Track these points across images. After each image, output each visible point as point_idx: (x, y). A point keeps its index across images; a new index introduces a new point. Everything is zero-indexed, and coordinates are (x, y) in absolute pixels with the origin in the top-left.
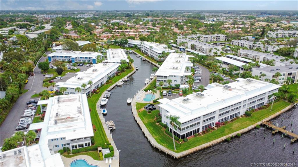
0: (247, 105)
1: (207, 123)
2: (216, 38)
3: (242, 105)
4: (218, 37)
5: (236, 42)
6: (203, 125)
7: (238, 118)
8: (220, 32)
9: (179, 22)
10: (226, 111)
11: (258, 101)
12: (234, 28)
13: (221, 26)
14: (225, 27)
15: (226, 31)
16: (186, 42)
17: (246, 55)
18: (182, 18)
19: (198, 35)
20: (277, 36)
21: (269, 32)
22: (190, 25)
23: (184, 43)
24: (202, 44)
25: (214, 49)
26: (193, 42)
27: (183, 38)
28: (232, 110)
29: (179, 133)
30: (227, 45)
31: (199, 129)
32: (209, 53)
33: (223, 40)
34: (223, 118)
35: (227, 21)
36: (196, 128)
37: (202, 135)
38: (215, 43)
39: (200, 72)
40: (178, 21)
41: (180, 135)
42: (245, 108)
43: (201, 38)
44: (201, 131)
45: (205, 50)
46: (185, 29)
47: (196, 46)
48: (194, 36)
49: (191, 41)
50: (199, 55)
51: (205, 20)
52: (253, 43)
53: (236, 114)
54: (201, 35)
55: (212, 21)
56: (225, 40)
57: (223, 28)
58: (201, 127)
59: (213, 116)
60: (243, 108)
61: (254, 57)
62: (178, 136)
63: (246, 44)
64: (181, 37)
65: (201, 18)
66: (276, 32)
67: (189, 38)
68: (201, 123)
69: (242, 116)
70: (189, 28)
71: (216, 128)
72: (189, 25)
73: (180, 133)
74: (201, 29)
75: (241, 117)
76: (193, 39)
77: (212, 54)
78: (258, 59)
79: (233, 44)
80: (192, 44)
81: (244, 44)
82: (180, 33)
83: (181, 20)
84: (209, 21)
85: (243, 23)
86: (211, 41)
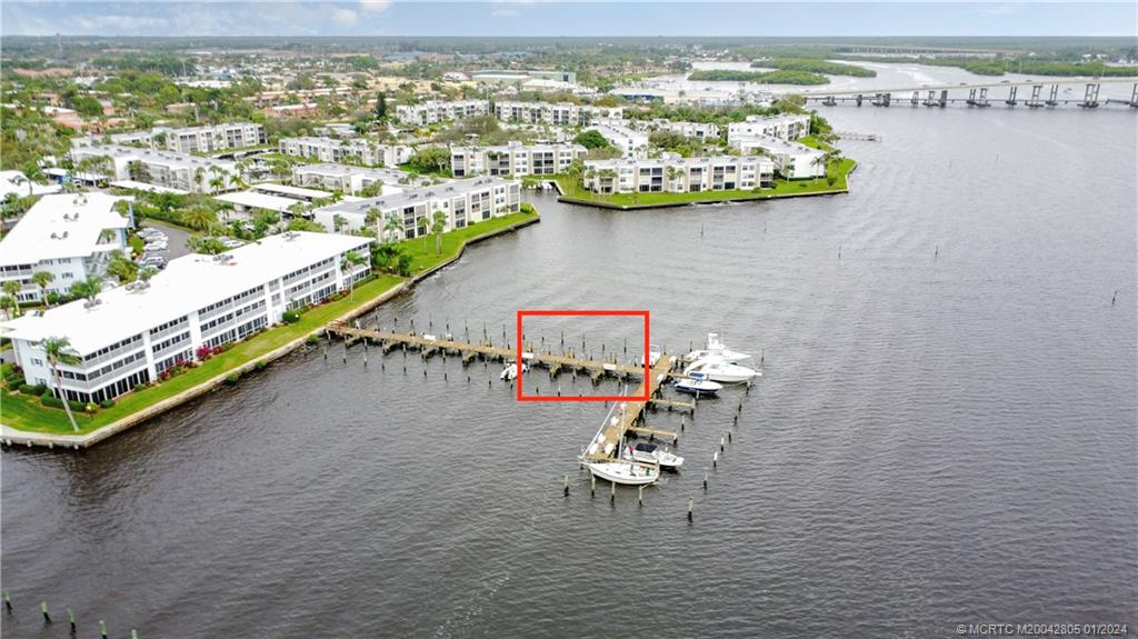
0: (283, 297)
1: (171, 353)
2: (225, 136)
3: (267, 295)
4: (234, 135)
5: (292, 144)
6: (158, 361)
7: (263, 330)
8: (246, 115)
9: (80, 87)
10: (220, 316)
11: (314, 281)
12: (294, 100)
13: (252, 95)
14: (263, 98)
15: (266, 113)
16: (107, 157)
17: (316, 181)
18: (96, 71)
19: (157, 131)
20: (424, 117)
21: (399, 108)
22: (129, 95)
23: (98, 160)
24: (168, 158)
25: (211, 169)
26: (136, 155)
27: (95, 143)
28: (239, 313)
29: (84, 391)
30: (269, 156)
31: (146, 371)
32: (198, 186)
33: (253, 142)
34: (218, 334)
35: (278, 77)
36: (137, 370)
37: (158, 385)
38: (225, 153)
39: (163, 245)
40: (78, 80)
41: (87, 395)
42: (279, 303)
43: (168, 141)
44: (153, 375)
45: (179, 176)
46: (108, 112)
47: (147, 167)
48: (141, 136)
49: (129, 152)
50: (154, 194)
51: (194, 75)
52: (342, 144)
53: (256, 322)
54: (169, 131)
55: (220, 79)
56: (262, 141)
57: (258, 101)
58: (151, 364)
59: (184, 331)
60: (274, 305)
61: (337, 183)
62: (82, 400)
63: (323, 146)
64: (87, 140)
65: (176, 69)
66: (419, 108)
67: (122, 144)
68: (149, 353)
69: (274, 325)
70: (122, 107)
71: (200, 363)
72: (126, 95)
73: (86, 387)
74: (173, 108)
75: (271, 329)
76: (137, 144)
77: (207, 188)
78: (348, 185)
79: (284, 151)
80: (130, 163)
81: (316, 149)
82: (85, 129)
83: (92, 79)
84: (209, 78)
85: (329, 82)
86: (210, 147)
